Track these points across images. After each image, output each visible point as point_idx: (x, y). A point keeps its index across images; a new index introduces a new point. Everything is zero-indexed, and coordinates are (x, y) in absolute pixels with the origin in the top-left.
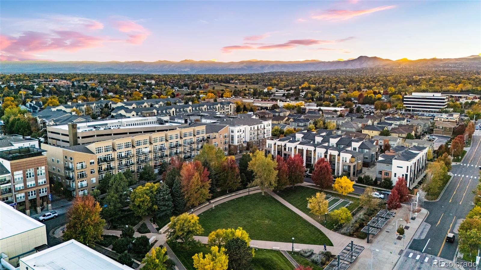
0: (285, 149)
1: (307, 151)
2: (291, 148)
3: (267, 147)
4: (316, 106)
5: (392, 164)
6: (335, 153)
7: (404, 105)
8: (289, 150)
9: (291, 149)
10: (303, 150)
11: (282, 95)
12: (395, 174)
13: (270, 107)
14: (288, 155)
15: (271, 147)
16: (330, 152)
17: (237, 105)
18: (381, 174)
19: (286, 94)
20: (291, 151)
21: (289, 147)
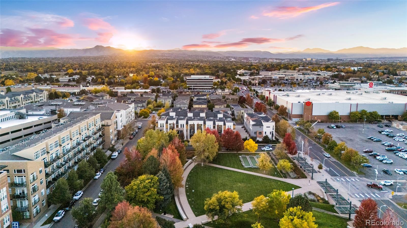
0: (177, 126)
1: (198, 125)
2: (183, 124)
3: (159, 126)
4: (124, 89)
5: (263, 126)
6: (221, 123)
7: (187, 85)
8: (181, 127)
9: (183, 126)
10: (194, 125)
11: (68, 80)
12: (266, 132)
13: (78, 93)
14: (181, 131)
15: (163, 126)
16: (217, 123)
17: (50, 93)
18: (256, 134)
19: (71, 80)
20: (183, 127)
21: (181, 124)
